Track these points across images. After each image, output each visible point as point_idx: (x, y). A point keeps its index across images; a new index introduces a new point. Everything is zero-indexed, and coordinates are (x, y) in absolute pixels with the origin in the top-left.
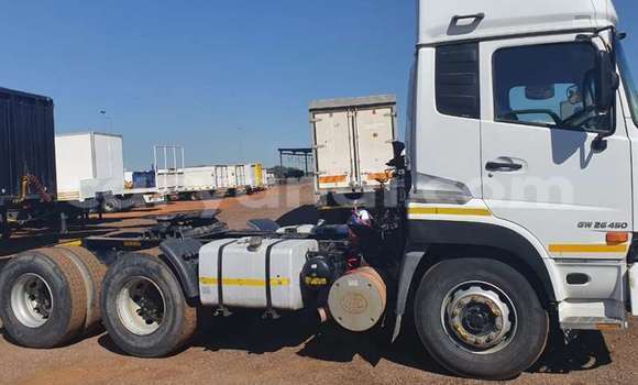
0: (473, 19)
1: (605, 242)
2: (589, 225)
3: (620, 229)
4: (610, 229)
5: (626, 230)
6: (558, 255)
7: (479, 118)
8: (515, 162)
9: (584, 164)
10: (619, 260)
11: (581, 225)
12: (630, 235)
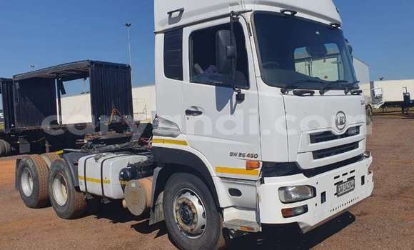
0: (179, 12)
1: (245, 168)
2: (235, 155)
3: (253, 159)
4: (248, 158)
5: (258, 159)
6: (220, 175)
7: (182, 80)
8: (200, 110)
9: (232, 112)
10: (256, 181)
11: (231, 154)
12: (261, 163)
